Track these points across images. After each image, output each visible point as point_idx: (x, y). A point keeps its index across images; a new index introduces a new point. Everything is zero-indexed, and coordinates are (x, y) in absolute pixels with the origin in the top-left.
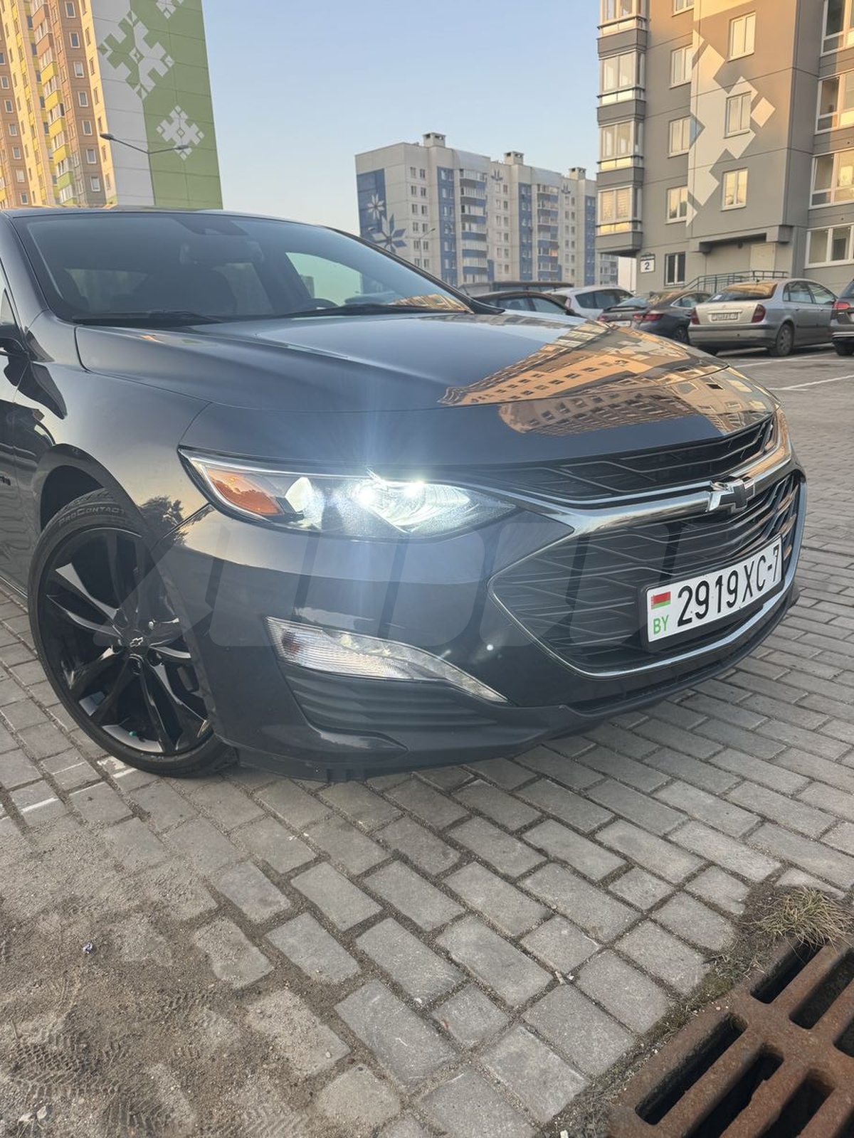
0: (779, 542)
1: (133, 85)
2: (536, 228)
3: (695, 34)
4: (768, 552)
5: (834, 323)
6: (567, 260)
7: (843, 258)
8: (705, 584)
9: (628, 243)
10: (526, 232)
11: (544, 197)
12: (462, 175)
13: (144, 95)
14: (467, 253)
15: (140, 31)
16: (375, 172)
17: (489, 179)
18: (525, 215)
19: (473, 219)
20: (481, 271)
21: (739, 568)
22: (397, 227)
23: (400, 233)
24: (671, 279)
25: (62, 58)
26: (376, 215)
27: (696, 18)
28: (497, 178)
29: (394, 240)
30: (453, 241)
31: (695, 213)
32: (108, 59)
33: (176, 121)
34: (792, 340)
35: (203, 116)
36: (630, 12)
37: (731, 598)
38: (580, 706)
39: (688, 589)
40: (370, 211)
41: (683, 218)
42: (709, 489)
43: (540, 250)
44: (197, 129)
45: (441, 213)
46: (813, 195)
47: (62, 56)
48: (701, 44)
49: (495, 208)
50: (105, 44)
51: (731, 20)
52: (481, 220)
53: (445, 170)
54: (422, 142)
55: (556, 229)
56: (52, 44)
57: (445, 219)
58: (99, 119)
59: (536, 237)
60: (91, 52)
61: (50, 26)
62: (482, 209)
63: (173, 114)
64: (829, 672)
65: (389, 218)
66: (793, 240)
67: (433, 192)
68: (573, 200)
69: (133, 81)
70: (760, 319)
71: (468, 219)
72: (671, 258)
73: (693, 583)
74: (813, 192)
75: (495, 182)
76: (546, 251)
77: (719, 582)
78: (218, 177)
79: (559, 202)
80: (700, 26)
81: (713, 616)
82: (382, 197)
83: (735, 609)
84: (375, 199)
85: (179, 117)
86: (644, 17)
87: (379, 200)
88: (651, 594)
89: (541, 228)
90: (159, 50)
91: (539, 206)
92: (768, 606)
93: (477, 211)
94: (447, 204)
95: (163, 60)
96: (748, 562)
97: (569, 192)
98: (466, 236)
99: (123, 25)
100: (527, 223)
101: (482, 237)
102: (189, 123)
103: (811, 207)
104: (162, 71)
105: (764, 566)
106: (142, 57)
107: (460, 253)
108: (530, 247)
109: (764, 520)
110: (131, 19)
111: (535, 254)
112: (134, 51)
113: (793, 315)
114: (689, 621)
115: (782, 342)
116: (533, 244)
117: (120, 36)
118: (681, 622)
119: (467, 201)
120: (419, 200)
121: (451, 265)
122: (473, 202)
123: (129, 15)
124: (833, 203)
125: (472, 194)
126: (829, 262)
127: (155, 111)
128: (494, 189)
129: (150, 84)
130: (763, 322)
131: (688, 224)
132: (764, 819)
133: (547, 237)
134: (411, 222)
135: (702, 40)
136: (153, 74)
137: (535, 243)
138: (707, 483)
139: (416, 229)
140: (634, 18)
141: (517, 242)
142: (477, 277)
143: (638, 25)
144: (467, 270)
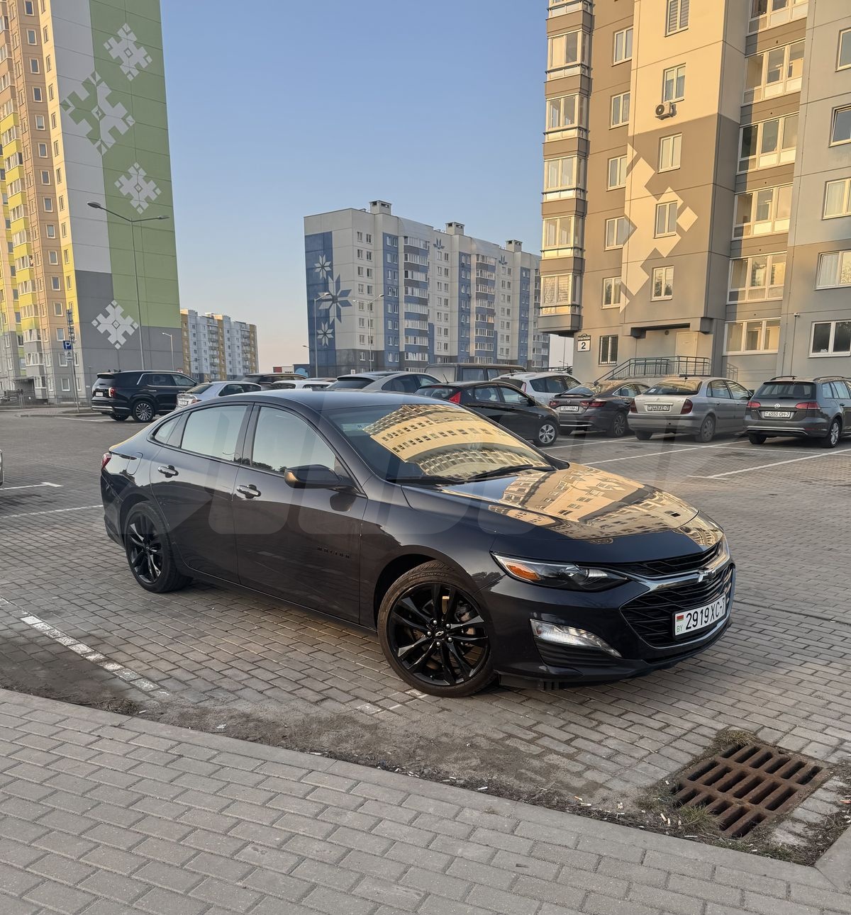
0: (724, 596)
1: (94, 140)
2: (474, 296)
3: (630, 147)
4: (720, 600)
5: (748, 418)
6: (503, 327)
7: (755, 349)
8: (696, 612)
9: (567, 325)
10: (465, 298)
11: (483, 267)
12: (406, 242)
13: (104, 150)
14: (409, 316)
15: (103, 91)
16: (323, 234)
17: (432, 246)
18: (464, 283)
19: (416, 284)
20: (421, 333)
21: (709, 606)
22: (343, 288)
23: (346, 293)
24: (605, 358)
25: (23, 110)
26: (322, 275)
27: (630, 134)
28: (438, 245)
29: (339, 299)
30: (396, 303)
31: (628, 301)
32: (70, 115)
33: (134, 177)
34: (714, 428)
35: (160, 174)
36: (572, 122)
37: (706, 619)
38: (649, 661)
39: (690, 614)
40: (318, 270)
41: (617, 305)
42: (698, 573)
43: (477, 316)
44: (155, 186)
45: (385, 277)
46: (730, 293)
47: (24, 108)
48: (634, 156)
49: (435, 276)
50: (68, 101)
51: (660, 138)
52: (423, 286)
53: (390, 236)
54: (368, 208)
55: (493, 297)
56: (13, 96)
57: (389, 282)
58: (58, 170)
59: (474, 304)
60: (54, 106)
61: (13, 79)
62: (424, 275)
63: (131, 170)
64: (746, 662)
65: (335, 278)
66: (713, 330)
67: (379, 256)
68: (509, 270)
69: (94, 137)
70: (689, 411)
71: (410, 283)
72: (605, 340)
73: (692, 612)
74: (730, 290)
75: (436, 249)
76: (483, 317)
77: (702, 612)
78: (173, 232)
79: (496, 271)
80: (634, 140)
81: (699, 627)
82: (330, 258)
83: (707, 624)
84: (322, 259)
85: (137, 173)
86: (584, 127)
87: (327, 261)
88: (677, 615)
89: (479, 296)
90: (120, 109)
91: (478, 274)
92: (720, 625)
93: (419, 277)
94: (390, 268)
95: (124, 119)
96: (712, 604)
97: (506, 263)
98: (409, 300)
99: (87, 84)
100: (466, 291)
101: (424, 302)
102: (147, 179)
103: (728, 303)
104: (123, 129)
105: (719, 606)
106: (104, 115)
107: (402, 316)
108: (468, 313)
109: (718, 586)
110: (95, 79)
111: (473, 320)
112: (96, 109)
113: (715, 408)
114: (690, 628)
115: (705, 430)
116: (472, 311)
117: (83, 95)
118: (687, 628)
119: (410, 267)
120: (365, 264)
121: (394, 326)
122: (416, 268)
123: (93, 76)
124: (747, 300)
125: (416, 260)
126: (743, 351)
127: (113, 168)
128: (435, 257)
129: (110, 141)
130: (691, 414)
131: (621, 310)
132: (720, 713)
133: (485, 304)
134: (357, 284)
135: (635, 153)
136: (114, 132)
137: (473, 310)
138: (696, 571)
139: (361, 290)
140: (576, 128)
141: (456, 308)
142: (418, 339)
143: (579, 134)
144: (409, 332)
